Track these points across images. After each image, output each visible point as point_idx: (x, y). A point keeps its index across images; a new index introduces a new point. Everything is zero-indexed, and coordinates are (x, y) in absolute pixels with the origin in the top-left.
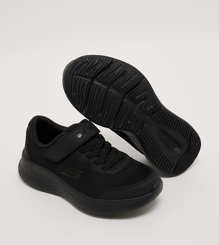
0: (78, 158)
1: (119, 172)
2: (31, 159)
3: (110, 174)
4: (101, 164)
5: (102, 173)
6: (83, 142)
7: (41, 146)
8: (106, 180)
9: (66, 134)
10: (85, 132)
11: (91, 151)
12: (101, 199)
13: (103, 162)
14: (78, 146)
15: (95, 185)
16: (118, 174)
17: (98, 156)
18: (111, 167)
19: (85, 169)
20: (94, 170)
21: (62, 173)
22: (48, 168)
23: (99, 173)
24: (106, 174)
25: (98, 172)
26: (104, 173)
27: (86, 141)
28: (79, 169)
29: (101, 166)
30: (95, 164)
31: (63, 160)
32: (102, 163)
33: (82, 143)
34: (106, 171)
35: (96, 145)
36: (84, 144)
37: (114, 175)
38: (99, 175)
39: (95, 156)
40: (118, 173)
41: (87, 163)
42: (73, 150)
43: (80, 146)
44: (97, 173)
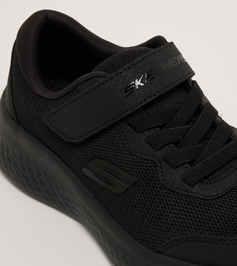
0: (125, 141)
1: (226, 193)
2: (16, 117)
3: (201, 197)
4: (181, 168)
5: (181, 192)
6: (143, 104)
7: (41, 93)
8: (188, 212)
9: (102, 77)
10: (152, 76)
11: (161, 127)
12: (170, 256)
13: (188, 162)
14: (129, 113)
15: (160, 218)
16: (221, 197)
17: (176, 144)
18: (206, 178)
19: (139, 172)
20: (161, 178)
21: (84, 170)
22: (52, 150)
23: (172, 191)
24: (191, 194)
25: (171, 188)
26: (186, 193)
27: (151, 102)
28: (125, 170)
29: (181, 171)
30: (167, 163)
31: (88, 141)
32: (183, 164)
33: (139, 107)
34: (192, 187)
35: (176, 112)
36: (145, 108)
37: (211, 200)
38: (173, 196)
39: (170, 143)
40: (224, 195)
41: (146, 159)
42: (115, 120)
43: (134, 112)
44: (168, 189)
